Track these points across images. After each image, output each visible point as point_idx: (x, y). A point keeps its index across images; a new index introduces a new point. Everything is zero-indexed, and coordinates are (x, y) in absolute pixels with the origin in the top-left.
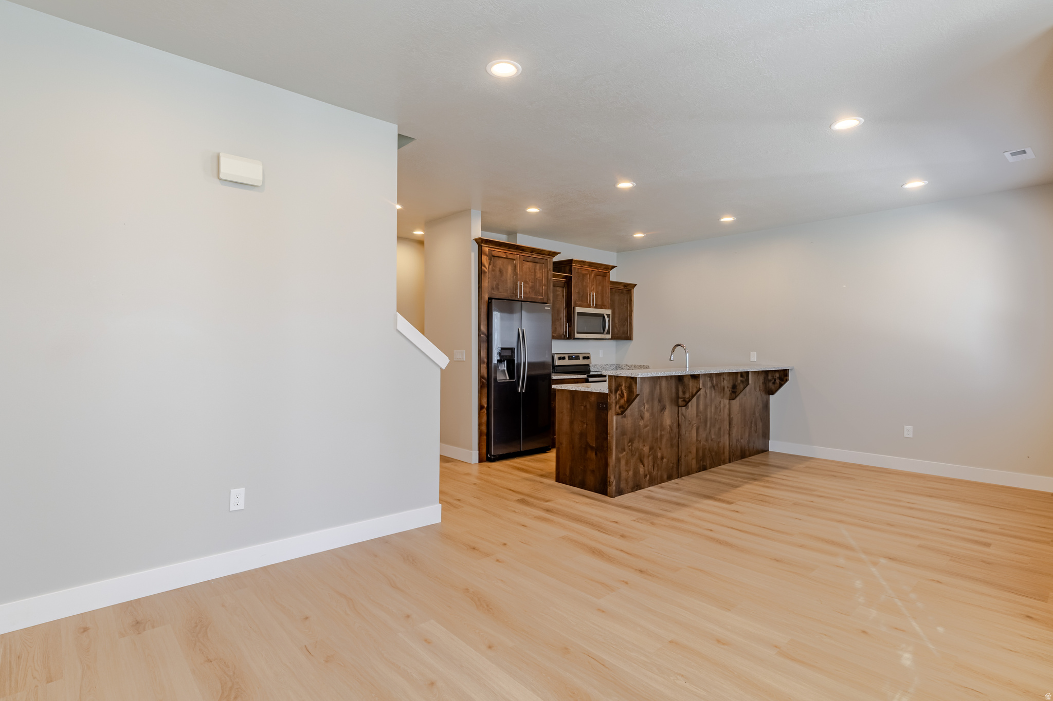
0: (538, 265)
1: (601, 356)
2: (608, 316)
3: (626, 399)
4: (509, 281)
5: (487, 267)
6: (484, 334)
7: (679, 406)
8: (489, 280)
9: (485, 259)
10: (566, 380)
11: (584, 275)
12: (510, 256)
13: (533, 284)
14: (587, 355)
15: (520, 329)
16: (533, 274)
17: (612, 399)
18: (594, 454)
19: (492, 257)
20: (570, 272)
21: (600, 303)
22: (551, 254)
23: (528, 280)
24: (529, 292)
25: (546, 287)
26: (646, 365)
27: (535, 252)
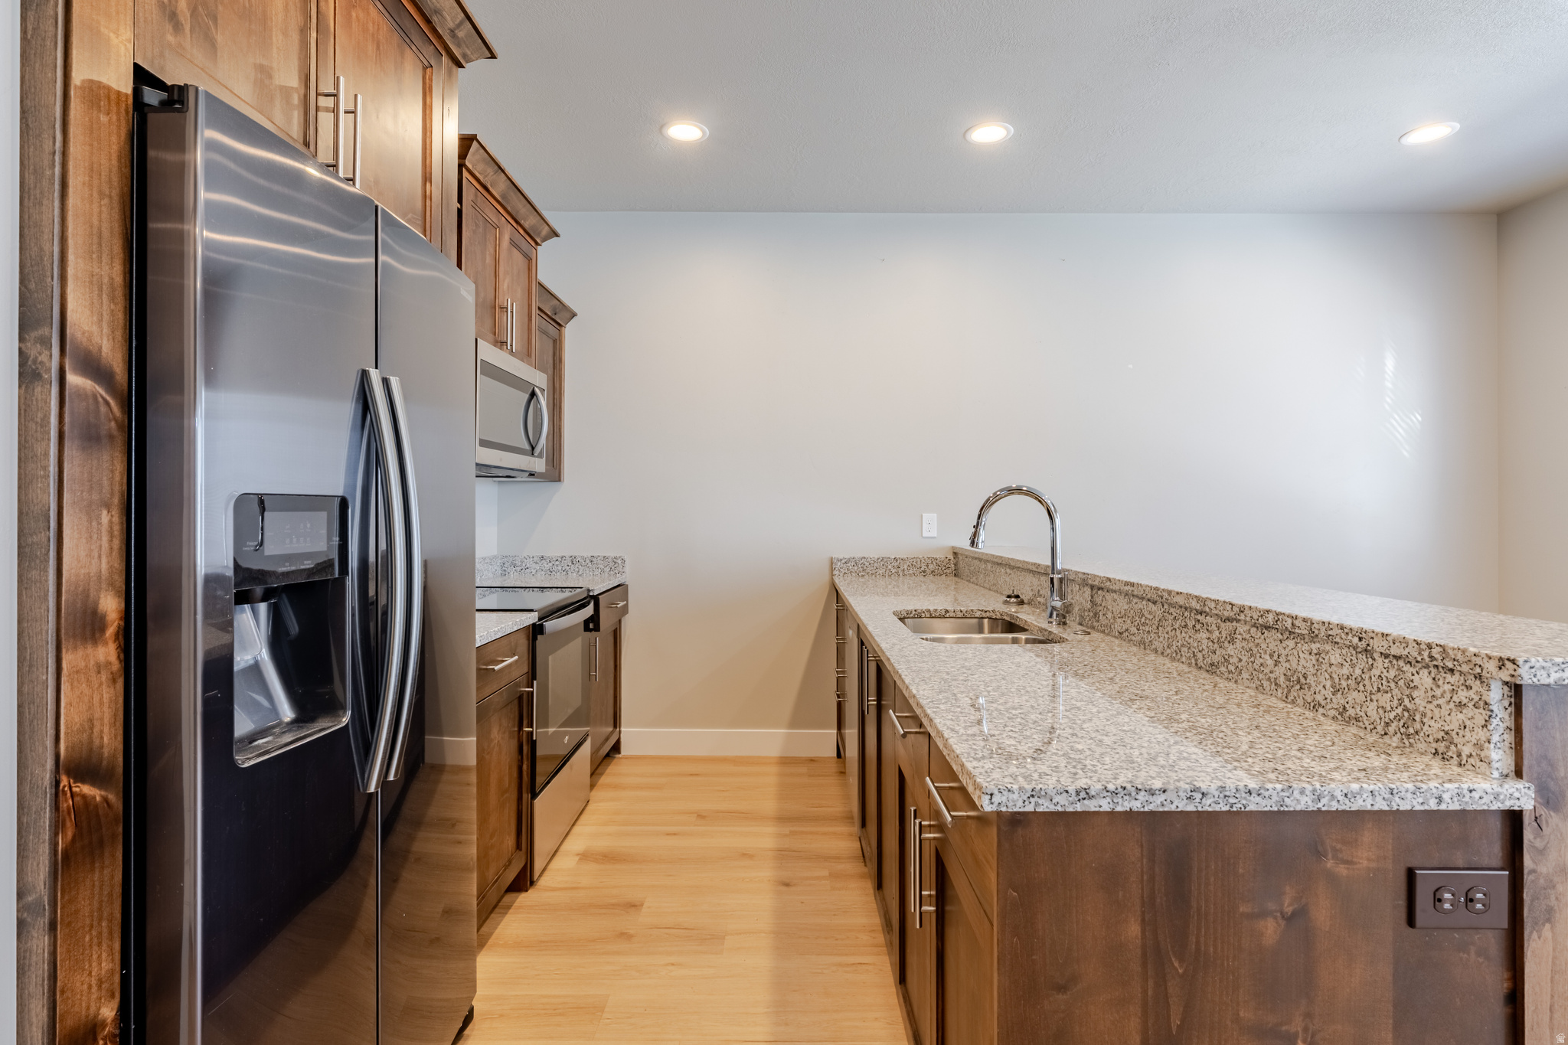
4: (278, 40)
10: (490, 647)
15: (373, 373)
16: (390, 84)
21: (523, 347)
24: (375, 181)
25: (438, 194)
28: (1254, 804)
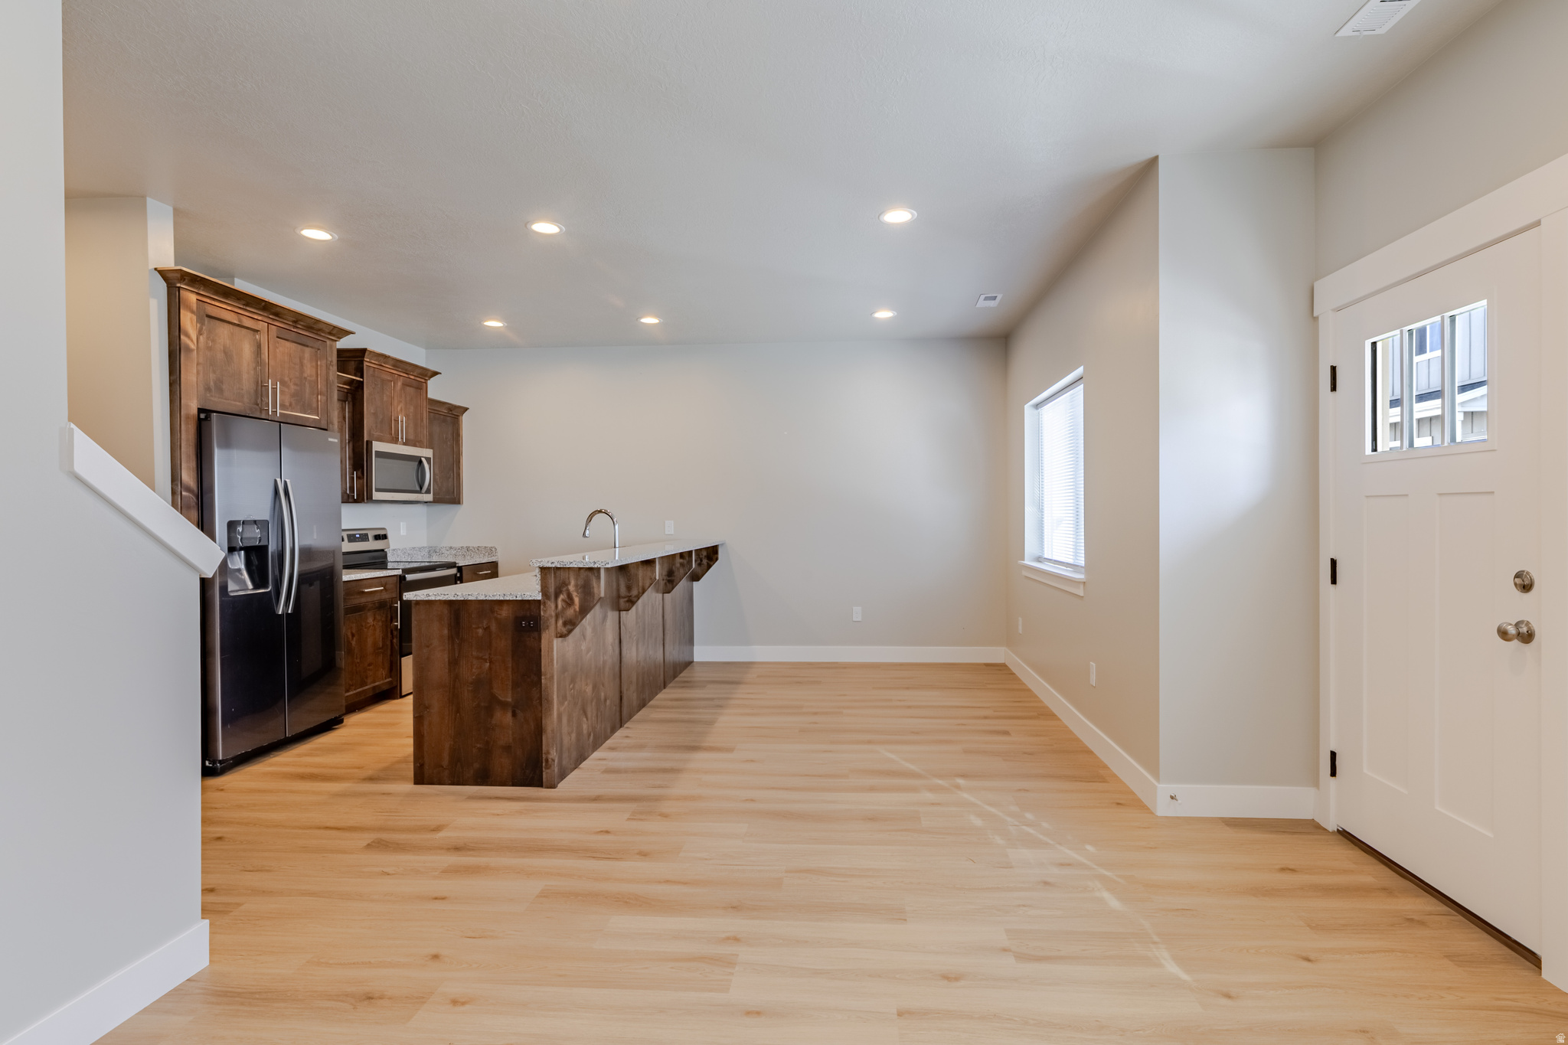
0: (307, 351)
1: (403, 532)
2: (428, 459)
3: (577, 607)
4: (245, 376)
5: (194, 338)
6: (188, 489)
7: (620, 611)
8: (201, 368)
9: (188, 320)
10: (365, 582)
11: (383, 381)
12: (247, 323)
13: (298, 388)
14: (382, 533)
15: (278, 480)
16: (297, 367)
17: (549, 611)
18: (509, 714)
19: (206, 319)
20: (360, 371)
21: (411, 437)
22: (334, 332)
23: (286, 379)
24: (291, 405)
25: (325, 398)
26: (490, 546)
27: (302, 323)
28: (470, 598)
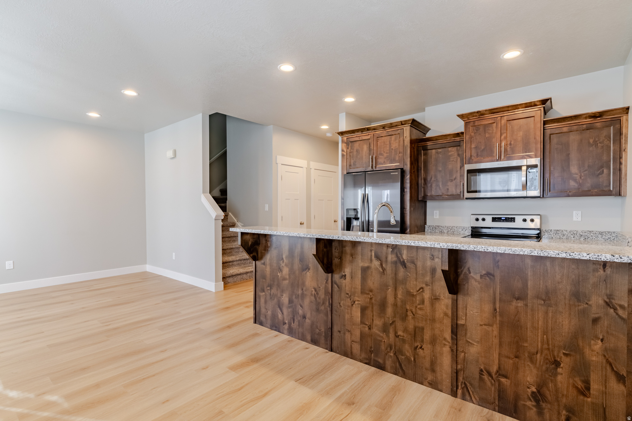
0: (393, 137)
5: (346, 151)
8: (348, 160)
9: (344, 146)
11: (486, 126)
13: (388, 154)
15: (364, 194)
16: (388, 146)
19: (350, 143)
23: (382, 152)
25: (402, 154)
27: (386, 127)
